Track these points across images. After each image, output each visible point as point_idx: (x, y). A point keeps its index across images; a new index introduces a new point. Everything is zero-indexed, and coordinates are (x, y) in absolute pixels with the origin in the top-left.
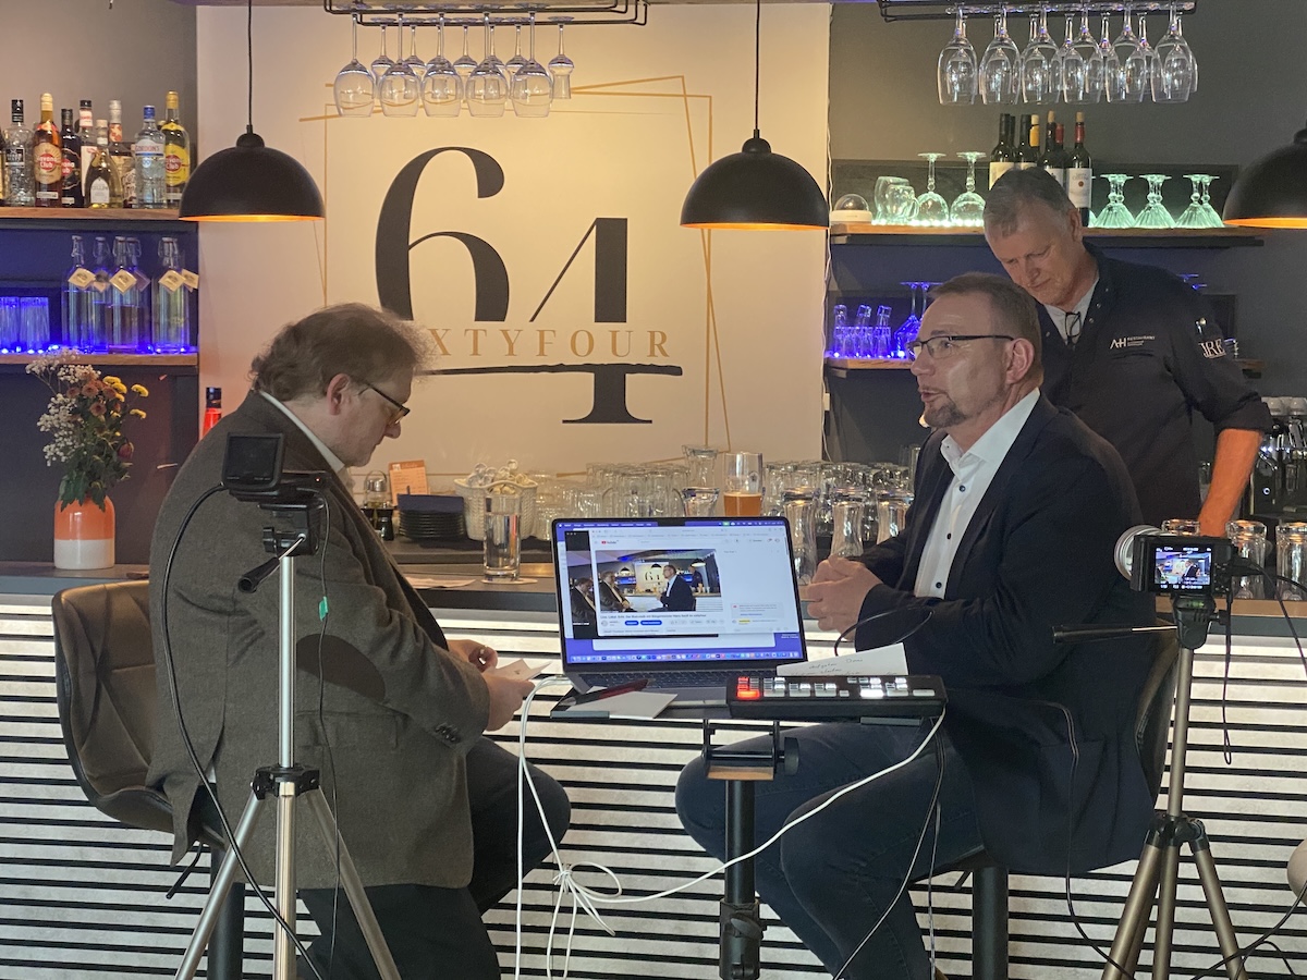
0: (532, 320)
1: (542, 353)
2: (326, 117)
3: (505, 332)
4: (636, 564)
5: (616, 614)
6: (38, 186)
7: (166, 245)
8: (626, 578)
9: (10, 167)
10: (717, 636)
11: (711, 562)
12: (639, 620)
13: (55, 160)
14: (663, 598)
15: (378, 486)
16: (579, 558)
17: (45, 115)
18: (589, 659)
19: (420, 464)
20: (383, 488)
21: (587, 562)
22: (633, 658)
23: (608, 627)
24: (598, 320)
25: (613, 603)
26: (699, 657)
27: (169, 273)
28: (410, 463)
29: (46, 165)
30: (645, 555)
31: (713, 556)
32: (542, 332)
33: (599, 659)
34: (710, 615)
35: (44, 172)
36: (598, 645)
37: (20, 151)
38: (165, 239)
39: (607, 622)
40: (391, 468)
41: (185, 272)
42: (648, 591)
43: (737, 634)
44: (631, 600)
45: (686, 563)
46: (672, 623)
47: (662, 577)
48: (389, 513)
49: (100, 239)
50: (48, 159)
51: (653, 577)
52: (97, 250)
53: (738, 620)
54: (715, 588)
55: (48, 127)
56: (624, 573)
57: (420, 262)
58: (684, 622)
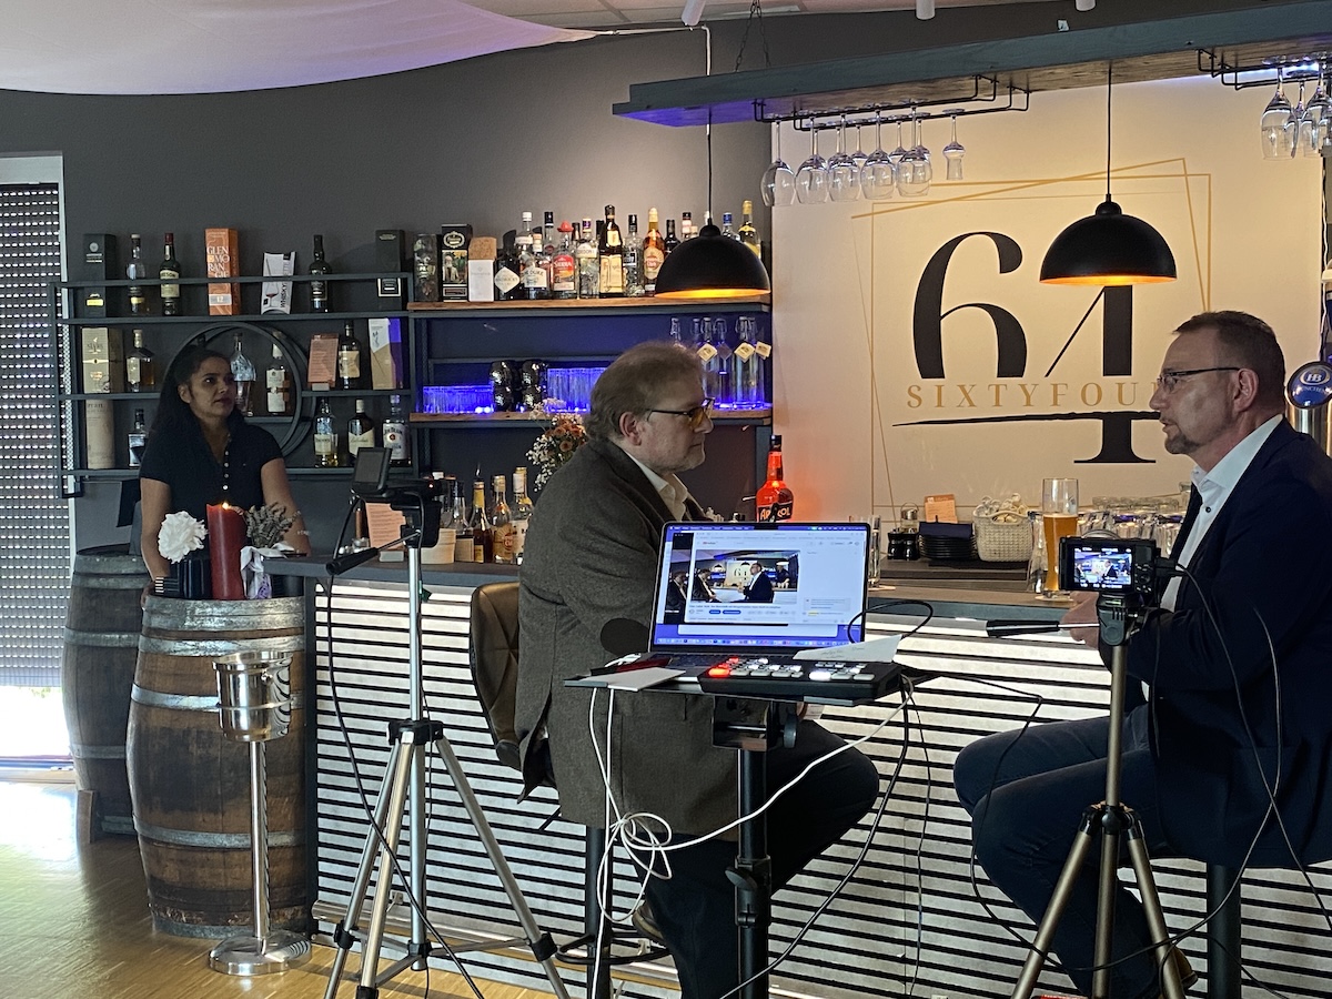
0: (1047, 375)
1: (1055, 403)
2: (873, 214)
3: (1023, 386)
4: (729, 561)
5: (704, 603)
6: (647, 282)
7: (742, 324)
8: (718, 574)
9: (627, 267)
10: (786, 625)
11: (794, 561)
12: (722, 610)
13: (658, 260)
14: (746, 591)
15: (909, 515)
16: (681, 556)
17: (652, 225)
18: (673, 641)
19: (951, 497)
20: (914, 517)
21: (687, 559)
22: (710, 642)
23: (694, 615)
24: (1106, 373)
25: (701, 594)
26: (767, 643)
27: (744, 345)
28: (942, 497)
29: (651, 265)
30: (738, 555)
31: (796, 556)
32: (1055, 386)
33: (681, 642)
34: (785, 607)
35: (650, 270)
36: (682, 629)
37: (633, 255)
38: (742, 318)
39: (694, 610)
40: (926, 501)
41: (759, 344)
42: (734, 585)
43: (805, 625)
44: (717, 592)
45: (772, 563)
46: (750, 613)
47: (749, 573)
48: (913, 537)
49: (696, 320)
50: (653, 259)
51: (742, 574)
52: (693, 329)
53: (808, 612)
54: (793, 585)
55: (653, 235)
56: (717, 570)
57: (950, 330)
58: (759, 612)
